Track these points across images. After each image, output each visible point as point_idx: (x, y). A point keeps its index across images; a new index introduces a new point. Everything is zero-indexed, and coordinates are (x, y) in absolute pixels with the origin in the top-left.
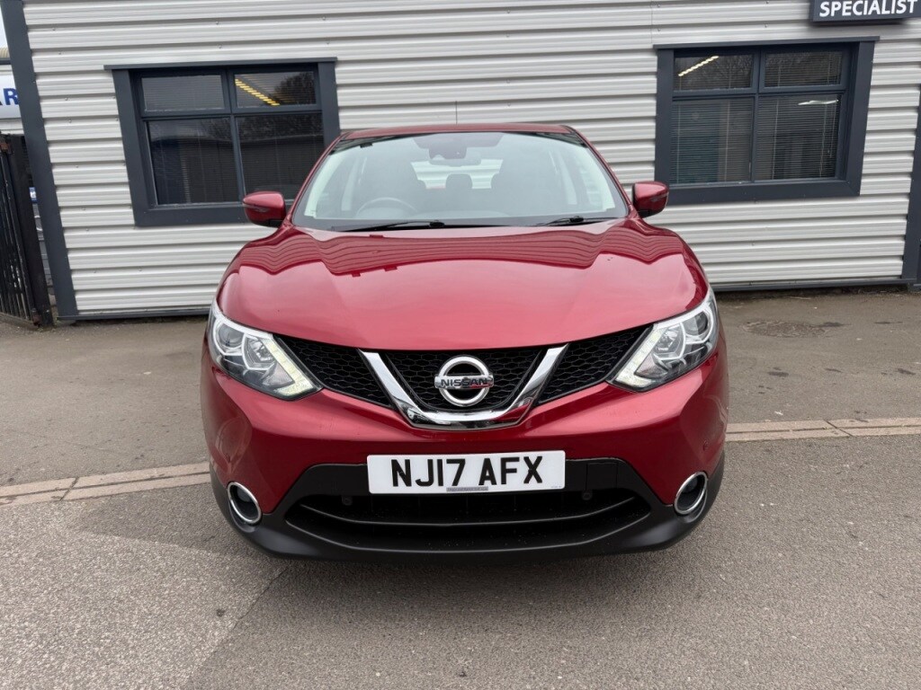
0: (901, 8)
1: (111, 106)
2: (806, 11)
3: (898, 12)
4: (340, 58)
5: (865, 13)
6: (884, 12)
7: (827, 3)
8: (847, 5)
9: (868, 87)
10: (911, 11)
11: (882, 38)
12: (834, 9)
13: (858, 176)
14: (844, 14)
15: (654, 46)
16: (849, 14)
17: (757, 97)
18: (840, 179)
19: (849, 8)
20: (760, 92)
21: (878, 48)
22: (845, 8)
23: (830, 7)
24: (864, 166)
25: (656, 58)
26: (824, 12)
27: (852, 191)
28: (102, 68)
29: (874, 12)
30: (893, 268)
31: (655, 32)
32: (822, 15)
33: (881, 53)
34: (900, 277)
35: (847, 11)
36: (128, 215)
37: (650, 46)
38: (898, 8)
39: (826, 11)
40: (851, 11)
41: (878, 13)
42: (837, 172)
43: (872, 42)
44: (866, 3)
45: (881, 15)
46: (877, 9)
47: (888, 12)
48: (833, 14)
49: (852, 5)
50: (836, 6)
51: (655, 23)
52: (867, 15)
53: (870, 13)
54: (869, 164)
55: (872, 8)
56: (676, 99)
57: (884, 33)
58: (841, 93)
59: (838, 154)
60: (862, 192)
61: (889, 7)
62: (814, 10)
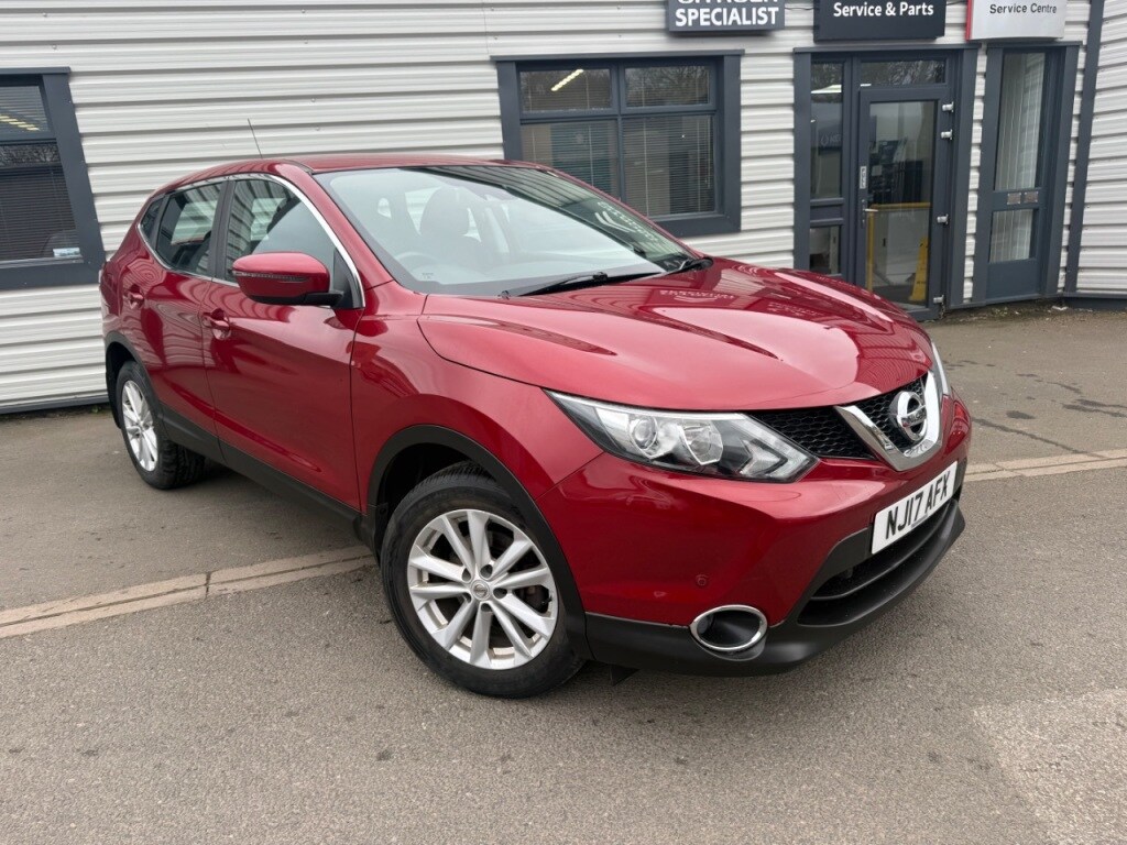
0: (762, 19)
2: (662, 18)
3: (760, 22)
4: (74, 69)
5: (725, 23)
6: (746, 22)
7: (683, 10)
8: (705, 13)
9: (738, 108)
10: (773, 22)
11: (747, 52)
12: (691, 18)
13: (738, 208)
14: (703, 23)
15: (492, 57)
16: (708, 23)
17: (620, 119)
18: (719, 213)
19: (708, 16)
20: (623, 112)
21: (745, 62)
22: (703, 17)
23: (686, 14)
24: (743, 197)
25: (495, 72)
26: (680, 20)
27: (733, 226)
29: (735, 22)
31: (491, 40)
32: (678, 24)
33: (748, 69)
35: (706, 20)
37: (487, 58)
38: (759, 17)
39: (684, 20)
40: (709, 20)
41: (739, 23)
42: (717, 206)
43: (739, 55)
44: (725, 10)
45: (742, 25)
46: (737, 18)
47: (749, 23)
48: (690, 24)
49: (710, 13)
50: (693, 14)
51: (490, 29)
52: (727, 26)
53: (730, 23)
54: (748, 195)
55: (732, 18)
56: (525, 121)
57: (749, 46)
58: (712, 113)
59: (716, 184)
60: (743, 227)
61: (749, 17)
62: (670, 18)
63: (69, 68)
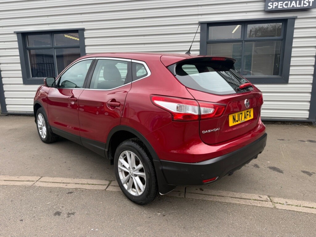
0: (306, 4)
1: (16, 45)
2: (263, 6)
3: (304, 6)
4: (86, 28)
5: (289, 7)
6: (298, 6)
7: (271, 3)
8: (281, 4)
9: (292, 38)
10: (311, 5)
11: (298, 17)
12: (274, 5)
13: (288, 75)
14: (279, 7)
15: (199, 22)
16: (282, 7)
17: (243, 42)
18: (280, 76)
19: (282, 5)
20: (245, 40)
21: (297, 21)
22: (279, 5)
23: (272, 4)
24: (290, 71)
25: (200, 27)
26: (270, 7)
27: (285, 81)
28: (13, 32)
29: (293, 6)
30: (305, 115)
31: (200, 17)
32: (269, 8)
33: (298, 24)
34: (308, 118)
35: (280, 6)
36: (21, 80)
37: (197, 22)
38: (304, 4)
40: (282, 6)
41: (295, 6)
42: (280, 73)
43: (294, 19)
44: (289, 2)
45: (296, 7)
47: (300, 6)
48: (274, 8)
49: (283, 4)
50: (276, 4)
52: (290, 7)
53: (291, 7)
54: (292, 70)
55: (292, 5)
56: (208, 43)
57: (299, 15)
58: (282, 40)
59: (280, 66)
60: (289, 82)
61: (300, 4)
62: (266, 6)
63: (84, 28)
